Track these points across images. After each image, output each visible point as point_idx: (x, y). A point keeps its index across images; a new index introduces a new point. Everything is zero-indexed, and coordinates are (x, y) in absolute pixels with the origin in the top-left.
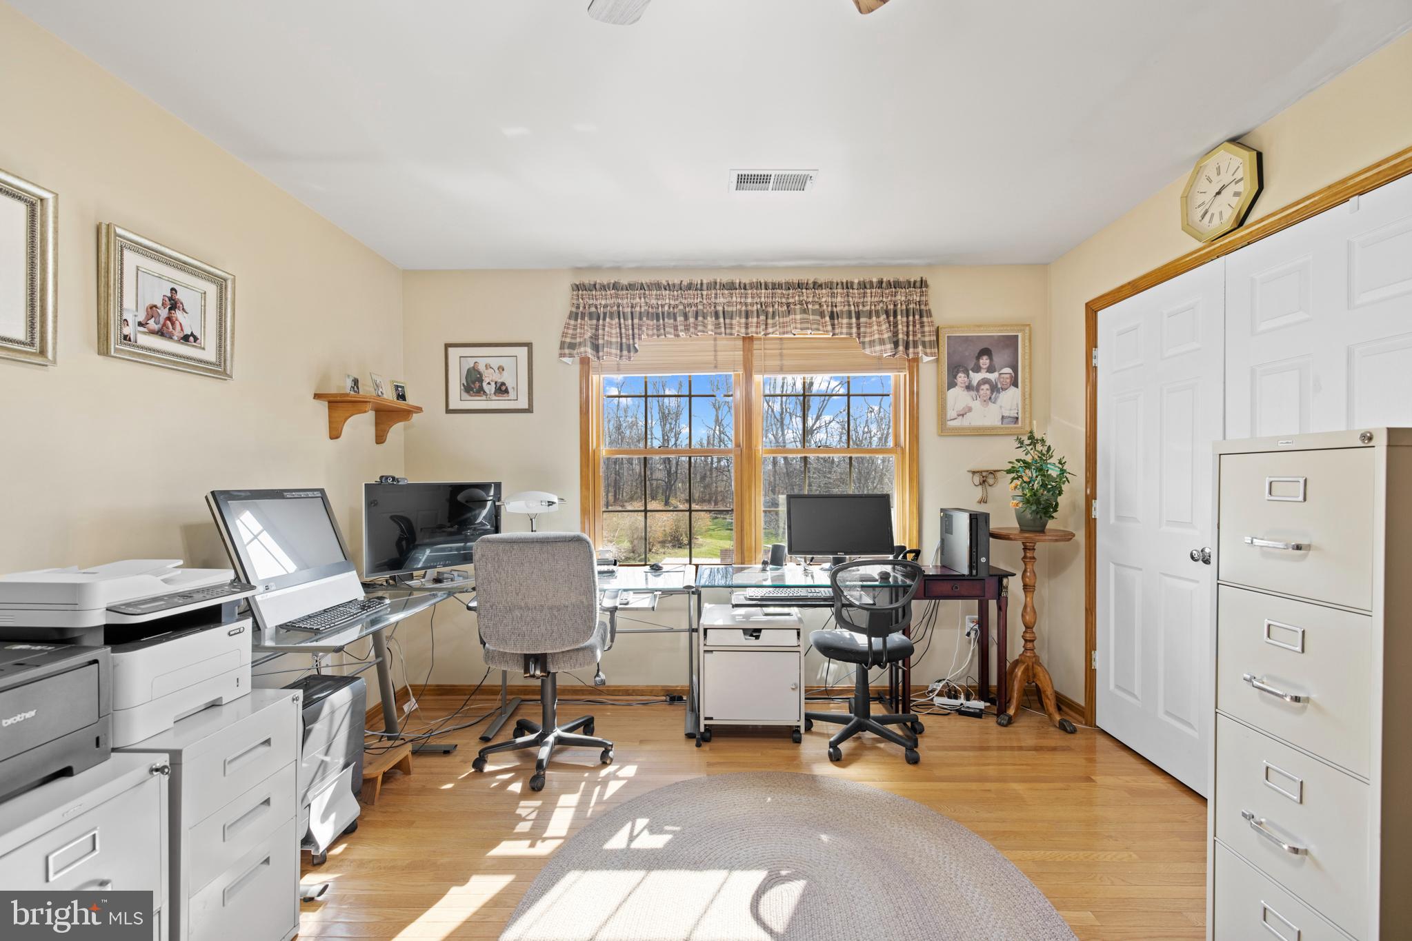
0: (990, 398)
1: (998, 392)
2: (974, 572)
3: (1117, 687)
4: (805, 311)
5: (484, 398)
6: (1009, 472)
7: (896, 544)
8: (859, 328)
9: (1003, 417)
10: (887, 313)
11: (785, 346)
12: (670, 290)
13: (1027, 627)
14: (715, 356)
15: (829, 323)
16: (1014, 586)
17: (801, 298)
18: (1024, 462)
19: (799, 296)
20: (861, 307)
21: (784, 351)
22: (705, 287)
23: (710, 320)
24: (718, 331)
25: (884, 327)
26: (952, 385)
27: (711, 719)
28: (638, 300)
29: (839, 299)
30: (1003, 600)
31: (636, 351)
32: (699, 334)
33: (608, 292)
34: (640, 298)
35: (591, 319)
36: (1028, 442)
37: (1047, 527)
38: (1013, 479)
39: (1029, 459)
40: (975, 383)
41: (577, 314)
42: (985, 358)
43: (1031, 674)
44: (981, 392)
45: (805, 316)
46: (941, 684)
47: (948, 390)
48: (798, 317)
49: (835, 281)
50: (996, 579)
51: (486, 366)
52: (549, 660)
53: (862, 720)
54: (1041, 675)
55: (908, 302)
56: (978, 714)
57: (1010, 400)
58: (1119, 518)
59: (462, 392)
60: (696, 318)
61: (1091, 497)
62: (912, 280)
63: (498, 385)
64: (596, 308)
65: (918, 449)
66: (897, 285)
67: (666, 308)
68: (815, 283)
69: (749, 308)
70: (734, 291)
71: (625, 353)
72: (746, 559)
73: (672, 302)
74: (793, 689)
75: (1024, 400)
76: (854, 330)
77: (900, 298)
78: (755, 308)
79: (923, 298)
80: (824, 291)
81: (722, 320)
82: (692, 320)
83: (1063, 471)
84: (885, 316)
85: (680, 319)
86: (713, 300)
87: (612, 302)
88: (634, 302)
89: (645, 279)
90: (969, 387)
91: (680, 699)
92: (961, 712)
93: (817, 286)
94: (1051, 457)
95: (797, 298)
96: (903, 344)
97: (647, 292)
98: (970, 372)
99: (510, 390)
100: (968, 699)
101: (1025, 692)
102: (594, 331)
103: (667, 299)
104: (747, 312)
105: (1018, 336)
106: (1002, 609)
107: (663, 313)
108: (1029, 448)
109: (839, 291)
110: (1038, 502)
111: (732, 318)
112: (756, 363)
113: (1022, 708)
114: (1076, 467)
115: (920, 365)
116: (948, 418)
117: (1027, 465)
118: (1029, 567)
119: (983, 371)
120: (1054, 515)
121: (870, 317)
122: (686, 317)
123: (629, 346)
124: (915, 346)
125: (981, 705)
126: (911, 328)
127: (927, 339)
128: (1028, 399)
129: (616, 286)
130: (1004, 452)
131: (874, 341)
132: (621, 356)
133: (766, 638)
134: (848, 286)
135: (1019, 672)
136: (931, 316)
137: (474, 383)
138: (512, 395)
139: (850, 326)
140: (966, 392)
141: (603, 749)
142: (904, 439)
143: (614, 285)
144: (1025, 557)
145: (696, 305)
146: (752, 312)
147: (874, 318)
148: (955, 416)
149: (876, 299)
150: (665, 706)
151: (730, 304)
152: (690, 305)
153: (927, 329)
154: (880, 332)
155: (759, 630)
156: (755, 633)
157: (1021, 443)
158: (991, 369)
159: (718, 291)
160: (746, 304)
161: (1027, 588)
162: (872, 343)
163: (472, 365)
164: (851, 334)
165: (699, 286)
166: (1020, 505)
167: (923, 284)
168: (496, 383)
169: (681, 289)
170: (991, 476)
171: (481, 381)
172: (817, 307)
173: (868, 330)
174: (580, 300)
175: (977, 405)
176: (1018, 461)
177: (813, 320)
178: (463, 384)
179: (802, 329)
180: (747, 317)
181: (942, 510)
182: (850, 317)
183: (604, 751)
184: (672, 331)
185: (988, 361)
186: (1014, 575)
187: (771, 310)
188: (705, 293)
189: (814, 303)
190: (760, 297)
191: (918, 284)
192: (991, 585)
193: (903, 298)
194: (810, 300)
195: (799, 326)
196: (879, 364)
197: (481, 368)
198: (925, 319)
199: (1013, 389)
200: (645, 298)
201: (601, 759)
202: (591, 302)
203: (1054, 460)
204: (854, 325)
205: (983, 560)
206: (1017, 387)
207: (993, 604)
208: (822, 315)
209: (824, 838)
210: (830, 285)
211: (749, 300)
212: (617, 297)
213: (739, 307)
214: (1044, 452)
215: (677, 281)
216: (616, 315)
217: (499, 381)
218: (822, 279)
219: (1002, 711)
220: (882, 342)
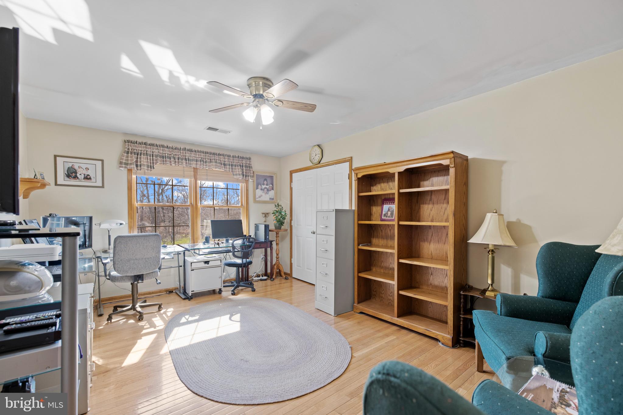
0: (267, 193)
1: (269, 191)
2: (266, 241)
3: (297, 266)
4: (216, 162)
5: (78, 180)
6: (273, 213)
7: (244, 234)
8: (232, 169)
9: (270, 198)
10: (240, 166)
11: (208, 172)
12: (168, 148)
13: (277, 255)
14: (184, 173)
15: (223, 167)
16: (274, 244)
17: (215, 158)
18: (277, 211)
19: (214, 157)
20: (233, 163)
21: (208, 174)
22: (181, 149)
23: (184, 161)
24: (187, 165)
25: (240, 170)
26: (257, 188)
27: (194, 291)
28: (155, 150)
29: (226, 160)
30: (272, 248)
31: (154, 168)
32: (180, 165)
33: (142, 146)
34: (156, 150)
35: (135, 154)
36: (277, 206)
37: (282, 228)
38: (274, 215)
39: (277, 210)
40: (263, 188)
41: (129, 152)
42: (266, 181)
43: (278, 267)
44: (265, 191)
45: (216, 164)
46: (256, 274)
47: (256, 189)
48: (214, 164)
49: (225, 154)
50: (270, 242)
51: (79, 167)
52: (144, 276)
53: (238, 284)
54: (281, 266)
55: (246, 164)
56: (265, 280)
57: (272, 193)
58: (297, 225)
59: (65, 177)
60: (178, 160)
61: (291, 220)
62: (247, 157)
63: (86, 176)
64: (137, 150)
65: (248, 206)
66: (243, 158)
67: (167, 155)
68: (219, 154)
69: (197, 159)
70: (192, 152)
71: (149, 169)
72: (196, 242)
73: (169, 153)
74: (220, 278)
75: (275, 194)
76: (231, 170)
77: (244, 162)
78: (199, 159)
79: (250, 163)
80: (222, 157)
81: (188, 161)
82: (177, 160)
83: (285, 213)
84: (240, 167)
85: (172, 159)
86: (184, 154)
87: (144, 149)
88: (153, 151)
89: (158, 143)
90: (261, 189)
91: (172, 292)
92: (261, 280)
93: (219, 155)
94: (283, 210)
95: (213, 158)
96: (245, 176)
97: (159, 148)
98: (262, 185)
99: (92, 178)
100: (262, 276)
101: (277, 273)
102: (136, 159)
103: (167, 152)
104: (196, 160)
105: (273, 176)
106: (271, 250)
107: (165, 156)
108: (278, 207)
109: (226, 157)
110: (280, 221)
111: (191, 161)
112: (198, 177)
113: (276, 276)
114: (288, 212)
115: (249, 182)
116: (256, 198)
117: (277, 212)
118: (277, 239)
119: (265, 185)
120: (284, 225)
121: (236, 167)
122: (174, 158)
123: (151, 166)
124: (248, 177)
125: (265, 278)
126: (247, 171)
127: (251, 175)
128: (276, 194)
129: (145, 144)
130: (271, 208)
131: (237, 174)
132: (148, 170)
133: (211, 264)
134: (229, 156)
135: (275, 267)
136: (252, 168)
137: (72, 173)
138: (93, 180)
139: (229, 168)
140: (261, 191)
141: (159, 306)
142: (244, 203)
143: (145, 143)
144: (277, 236)
145: (178, 155)
146: (198, 160)
147: (237, 167)
148: (258, 197)
149: (237, 161)
150: (167, 295)
151: (190, 156)
152: (176, 155)
153: (251, 172)
154: (239, 171)
155: (209, 262)
156: (207, 262)
157: (276, 206)
158: (267, 185)
159: (186, 152)
160: (196, 157)
161: (277, 244)
162: (236, 175)
163: (71, 166)
164: (230, 171)
165: (179, 149)
166: (276, 222)
167: (250, 159)
168: (84, 174)
169: (172, 149)
170: (267, 214)
171: (76, 173)
172: (220, 161)
173: (235, 170)
174: (130, 147)
175: (263, 194)
176: (275, 210)
177: (219, 165)
178: (66, 174)
179: (215, 168)
180: (196, 161)
181: (255, 224)
182: (230, 166)
183: (159, 307)
184: (169, 163)
185: (266, 182)
186: (274, 241)
187: (205, 160)
188: (181, 151)
189: (219, 160)
190: (201, 156)
191: (249, 159)
192: (269, 243)
193: (245, 162)
194: (218, 159)
195: (214, 167)
196: (238, 181)
197: (76, 167)
198: (251, 169)
199: (272, 190)
200: (158, 150)
201: (158, 309)
202: (135, 148)
203: (283, 211)
204: (231, 168)
205: (268, 237)
206: (273, 190)
207: (269, 249)
208: (221, 164)
209: (239, 307)
210: (223, 155)
211: (197, 156)
212: (146, 148)
213: (194, 158)
214: (281, 208)
215: (171, 146)
216: (146, 154)
217: (86, 174)
218: (221, 153)
219: (271, 278)
220: (239, 175)
